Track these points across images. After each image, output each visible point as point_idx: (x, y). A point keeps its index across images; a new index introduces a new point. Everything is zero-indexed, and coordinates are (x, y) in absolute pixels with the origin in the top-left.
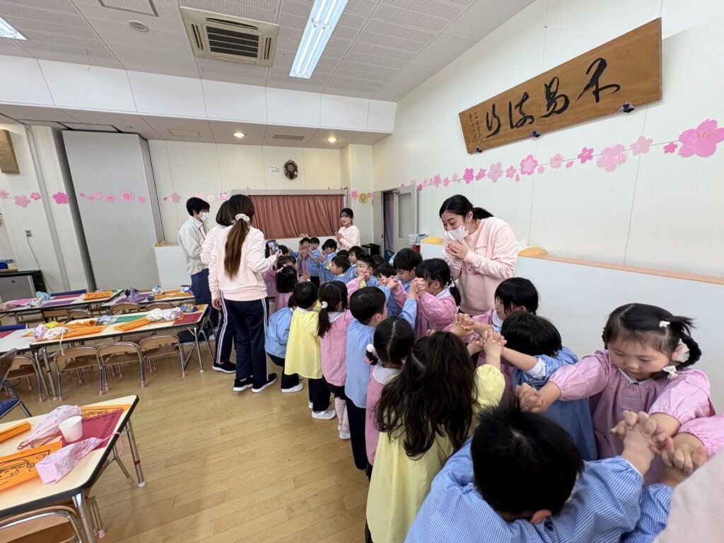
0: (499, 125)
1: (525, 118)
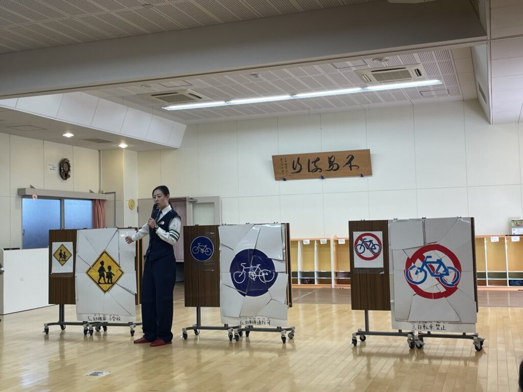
0: (301, 169)
1: (317, 169)
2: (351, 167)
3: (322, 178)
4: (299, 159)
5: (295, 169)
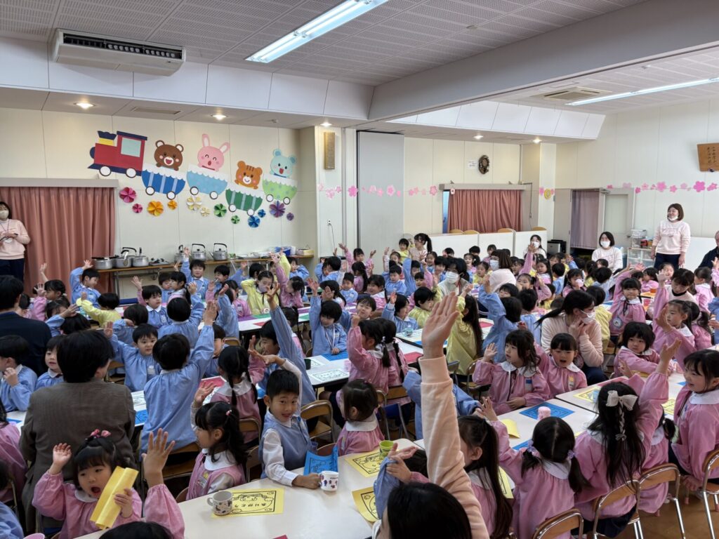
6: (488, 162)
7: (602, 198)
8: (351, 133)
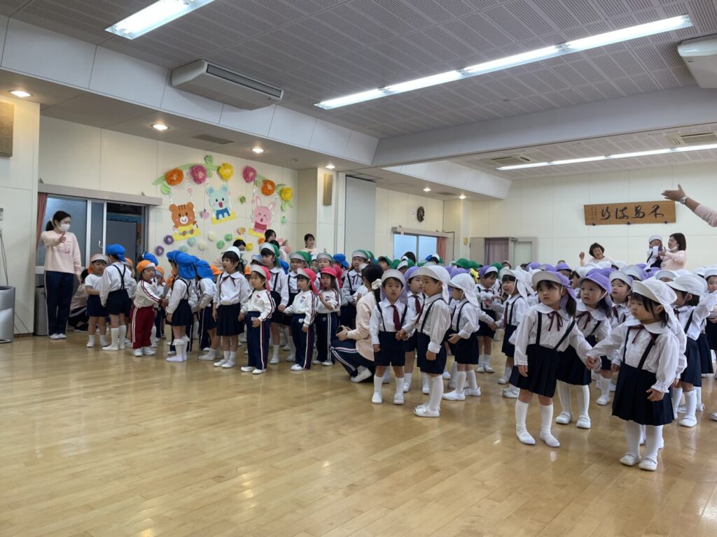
0: (609, 216)
1: (624, 216)
2: (656, 215)
3: (629, 224)
4: (608, 208)
5: (603, 216)
6: (424, 212)
7: (511, 244)
8: (342, 175)
